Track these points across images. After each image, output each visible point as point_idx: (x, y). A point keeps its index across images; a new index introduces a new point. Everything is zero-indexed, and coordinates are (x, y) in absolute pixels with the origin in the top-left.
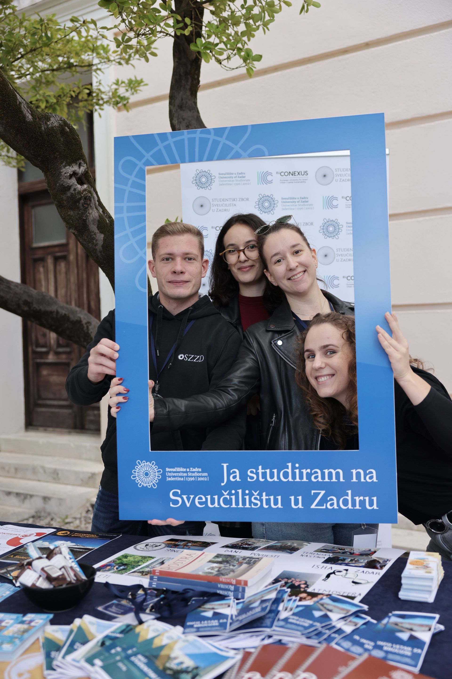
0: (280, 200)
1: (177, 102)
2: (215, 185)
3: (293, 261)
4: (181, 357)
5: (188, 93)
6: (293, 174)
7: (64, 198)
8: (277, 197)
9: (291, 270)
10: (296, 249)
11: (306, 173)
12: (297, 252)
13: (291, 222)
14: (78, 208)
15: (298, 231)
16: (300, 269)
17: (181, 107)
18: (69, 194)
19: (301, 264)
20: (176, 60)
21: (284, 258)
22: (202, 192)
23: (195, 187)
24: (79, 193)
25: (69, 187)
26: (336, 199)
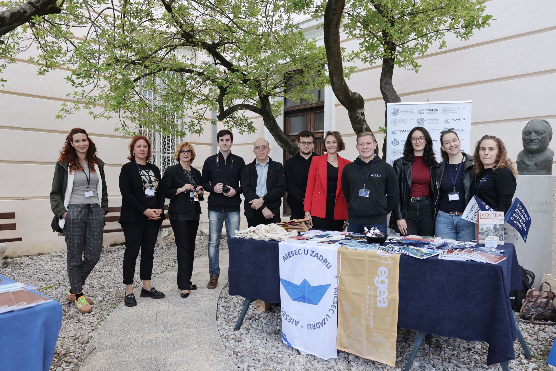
0: (426, 120)
1: (384, 82)
2: (401, 114)
3: (453, 144)
4: (372, 175)
5: (389, 78)
6: (432, 110)
7: (356, 121)
8: (425, 119)
9: (452, 147)
10: (454, 140)
11: (437, 110)
12: (454, 141)
13: (454, 131)
14: (361, 124)
15: (456, 134)
16: (455, 147)
17: (386, 84)
18: (358, 119)
19: (455, 145)
20: (384, 65)
21: (450, 142)
22: (395, 117)
23: (392, 115)
24: (362, 119)
25: (359, 117)
26: (449, 120)
